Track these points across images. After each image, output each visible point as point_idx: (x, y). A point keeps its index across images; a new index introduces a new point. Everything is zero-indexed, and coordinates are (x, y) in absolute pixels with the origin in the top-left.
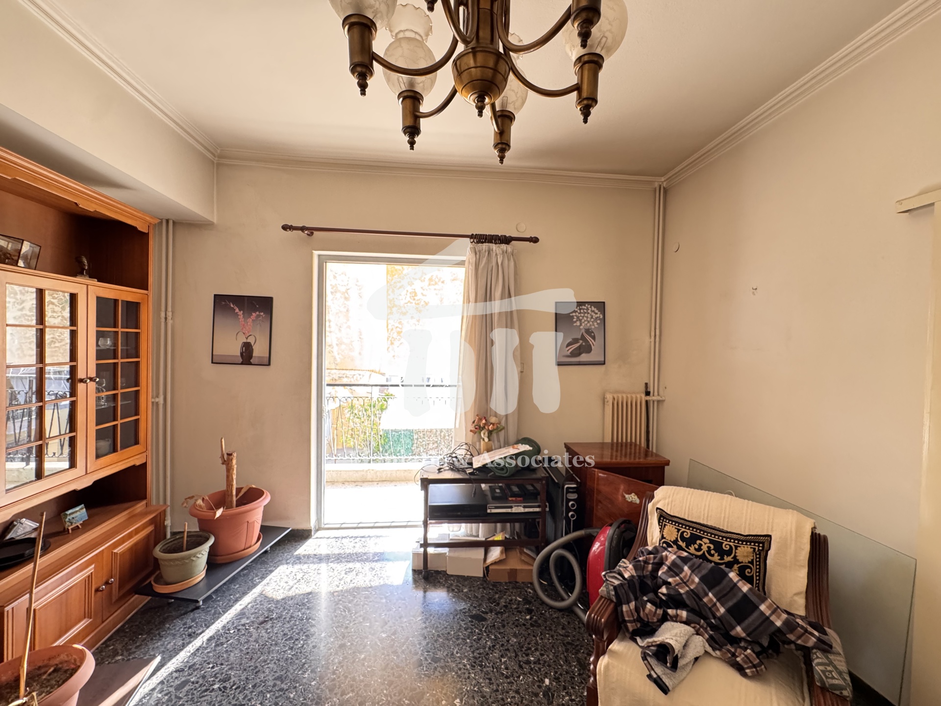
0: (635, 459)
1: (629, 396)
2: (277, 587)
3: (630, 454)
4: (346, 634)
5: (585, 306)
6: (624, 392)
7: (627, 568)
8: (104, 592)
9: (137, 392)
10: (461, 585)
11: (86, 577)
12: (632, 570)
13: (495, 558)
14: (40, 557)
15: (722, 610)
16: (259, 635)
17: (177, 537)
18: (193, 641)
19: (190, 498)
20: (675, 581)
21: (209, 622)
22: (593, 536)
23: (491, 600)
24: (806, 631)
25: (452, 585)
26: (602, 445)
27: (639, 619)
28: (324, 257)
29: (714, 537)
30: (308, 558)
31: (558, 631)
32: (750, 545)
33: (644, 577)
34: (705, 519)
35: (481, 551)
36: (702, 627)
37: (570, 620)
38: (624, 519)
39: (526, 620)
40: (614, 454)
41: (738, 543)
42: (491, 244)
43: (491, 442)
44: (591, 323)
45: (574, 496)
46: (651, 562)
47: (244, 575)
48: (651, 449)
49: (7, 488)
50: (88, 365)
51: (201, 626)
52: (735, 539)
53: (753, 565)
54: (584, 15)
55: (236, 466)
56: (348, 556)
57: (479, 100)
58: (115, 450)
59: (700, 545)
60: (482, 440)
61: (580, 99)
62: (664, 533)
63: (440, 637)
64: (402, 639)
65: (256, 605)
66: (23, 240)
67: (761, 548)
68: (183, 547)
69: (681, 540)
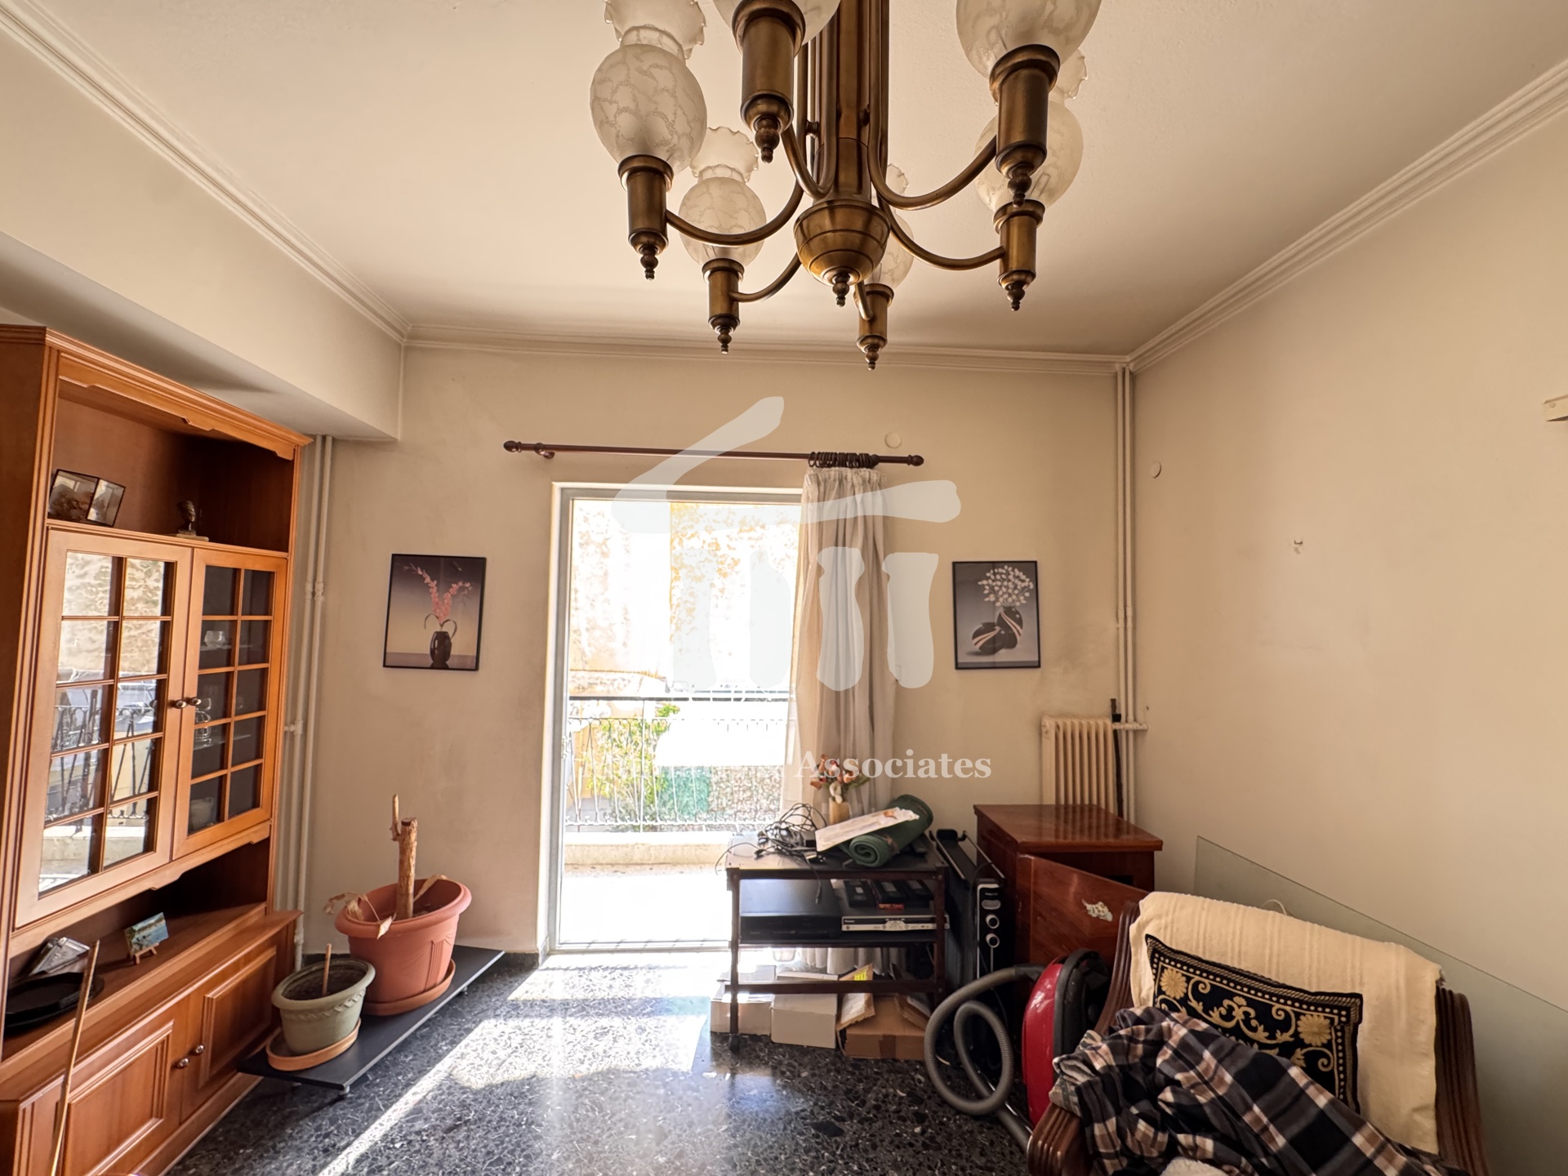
0: (1098, 838)
1: (1084, 722)
2: (478, 1062)
3: (1090, 828)
4: (595, 1156)
5: (1003, 568)
6: (1074, 716)
7: (1098, 1051)
8: (186, 1069)
9: (261, 719)
10: (796, 1064)
11: (158, 1044)
12: (1107, 1054)
13: (856, 1015)
14: (87, 1009)
15: (1281, 1141)
16: (444, 1154)
17: (314, 969)
18: (330, 1162)
19: (338, 898)
20: (1188, 1079)
21: (359, 1126)
22: (1031, 980)
23: (851, 1095)
25: (780, 1063)
26: (1040, 810)
27: (1126, 1152)
28: (570, 491)
29: (1256, 995)
30: (531, 1006)
31: (973, 1158)
32: (1323, 1011)
33: (1131, 1067)
34: (1235, 957)
35: (831, 1000)
37: (994, 1138)
38: (1087, 950)
39: (914, 1135)
40: (1062, 828)
41: (1300, 1008)
42: (843, 469)
43: (845, 804)
44: (1014, 597)
45: (995, 905)
46: (1142, 1038)
47: (423, 1037)
48: (1125, 818)
49: (41, 890)
50: (185, 678)
51: (346, 1134)
52: (1294, 1000)
53: (1332, 1051)
54: (1019, 156)
55: (415, 844)
56: (600, 1004)
57: (840, 279)
58: (219, 818)
59: (1230, 1009)
60: (830, 800)
61: (1006, 272)
62: (1162, 984)
63: (761, 1165)
64: (693, 1167)
65: (441, 1095)
66: (99, 479)
67: (1343, 1019)
68: (322, 986)
69: (1194, 998)
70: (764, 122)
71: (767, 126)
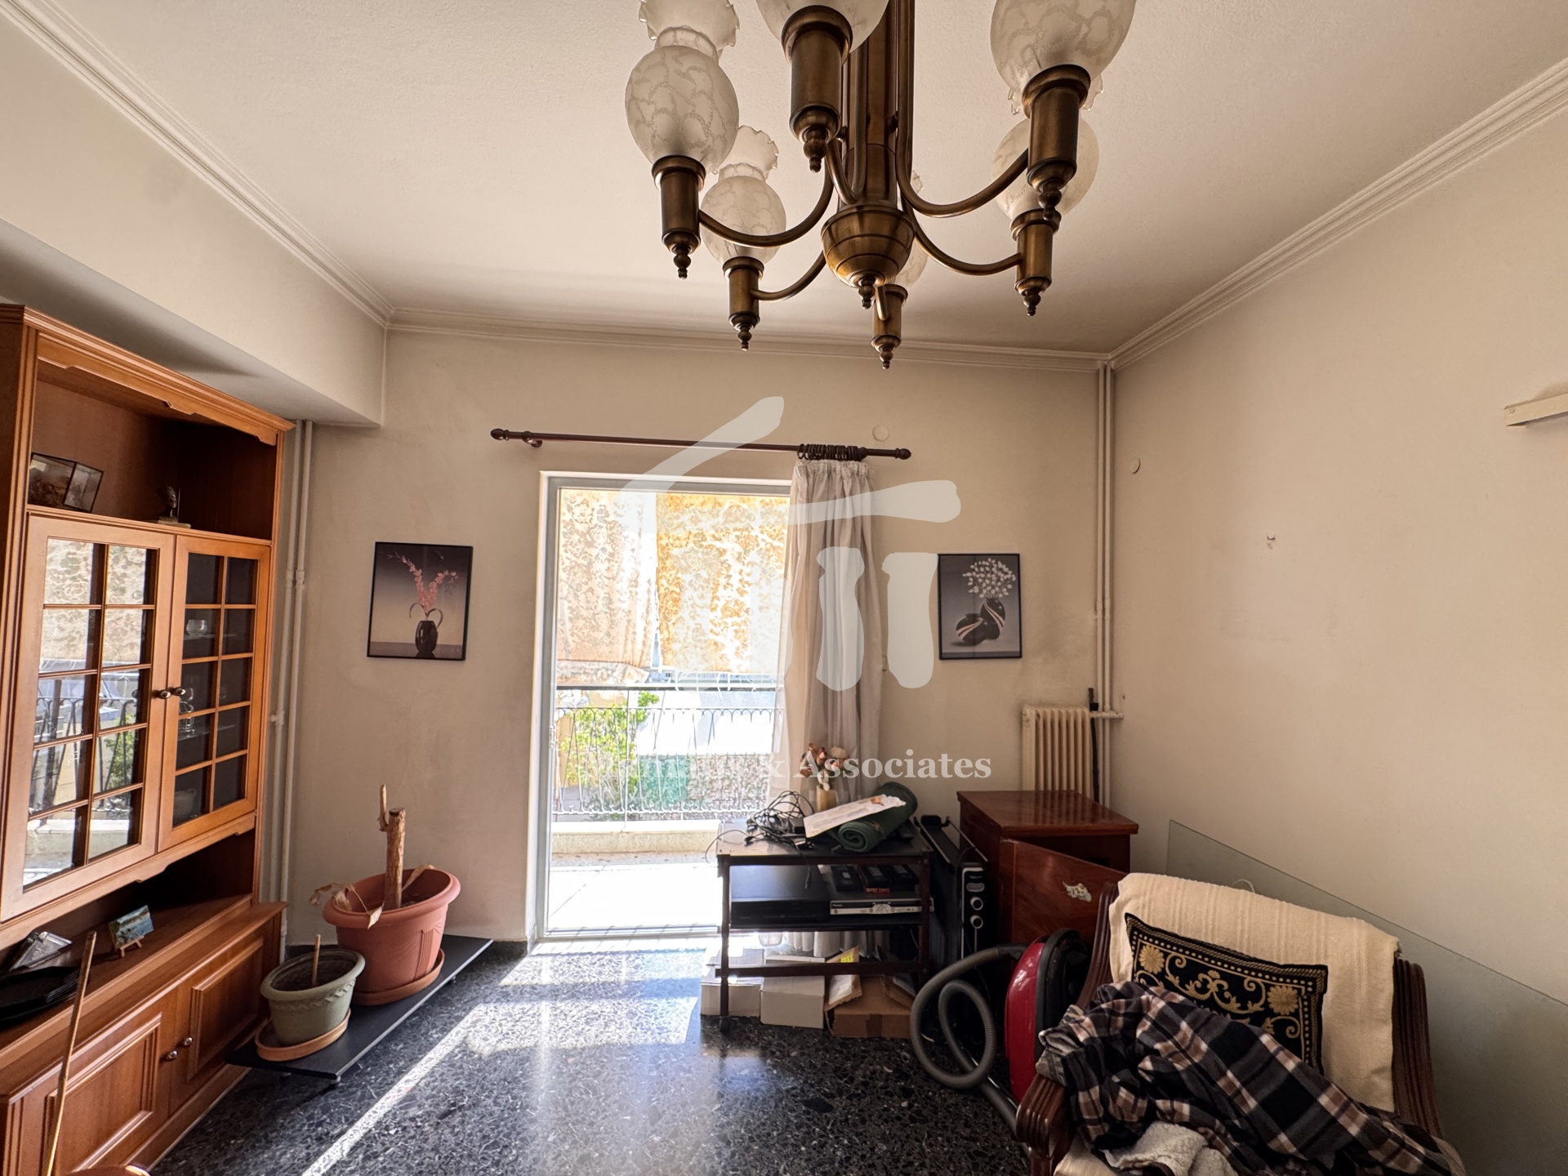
0: (1075, 822)
1: (1063, 711)
3: (1068, 813)
4: (591, 1137)
5: (986, 561)
6: (1053, 705)
7: (1082, 1024)
8: (174, 1062)
9: (245, 710)
10: (785, 1044)
11: (146, 1036)
12: (1089, 1026)
13: (844, 996)
15: (1252, 1103)
16: (440, 1139)
17: (302, 960)
18: (325, 1150)
19: (323, 889)
20: (1167, 1048)
21: (352, 1114)
22: (1014, 959)
23: (840, 1072)
24: (1403, 1144)
25: (770, 1043)
26: (1019, 796)
27: (1108, 1118)
28: (556, 480)
29: (1229, 968)
30: (521, 993)
31: (958, 1130)
32: (1292, 983)
33: (1112, 1038)
34: (1209, 933)
35: (819, 982)
36: (1218, 1133)
37: (977, 1110)
38: (1067, 929)
39: (902, 1109)
40: (1041, 813)
41: (1270, 979)
42: (832, 461)
43: (835, 792)
44: (997, 589)
45: (979, 888)
46: (1122, 1011)
47: (412, 1026)
48: (1101, 802)
49: (25, 883)
50: (168, 669)
51: (339, 1121)
52: (1264, 973)
53: (1298, 1019)
54: (1050, 172)
55: (403, 834)
56: (590, 990)
57: (866, 282)
58: (204, 810)
59: (1205, 982)
60: (818, 788)
61: (1023, 279)
62: (1141, 960)
63: (754, 1141)
64: (688, 1145)
65: (434, 1081)
66: (76, 463)
67: (1310, 989)
68: (312, 976)
69: (1171, 973)
70: (813, 133)
71: (816, 137)
